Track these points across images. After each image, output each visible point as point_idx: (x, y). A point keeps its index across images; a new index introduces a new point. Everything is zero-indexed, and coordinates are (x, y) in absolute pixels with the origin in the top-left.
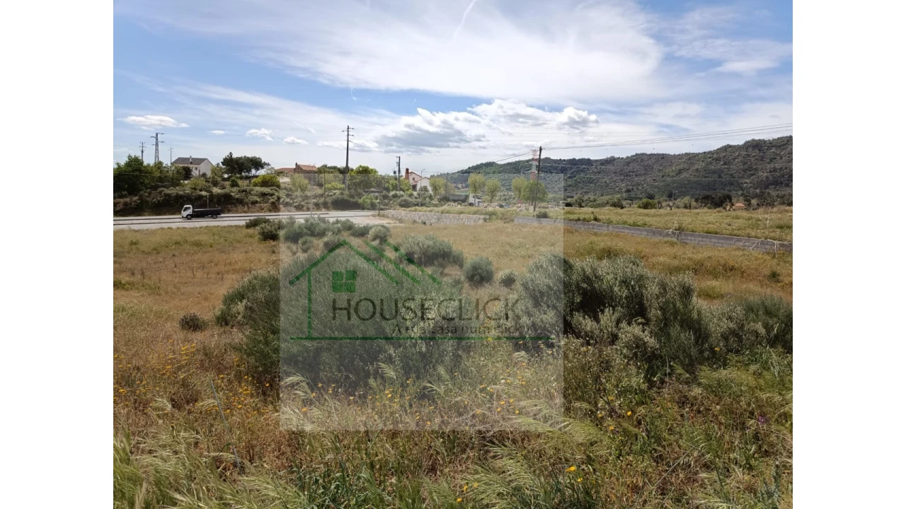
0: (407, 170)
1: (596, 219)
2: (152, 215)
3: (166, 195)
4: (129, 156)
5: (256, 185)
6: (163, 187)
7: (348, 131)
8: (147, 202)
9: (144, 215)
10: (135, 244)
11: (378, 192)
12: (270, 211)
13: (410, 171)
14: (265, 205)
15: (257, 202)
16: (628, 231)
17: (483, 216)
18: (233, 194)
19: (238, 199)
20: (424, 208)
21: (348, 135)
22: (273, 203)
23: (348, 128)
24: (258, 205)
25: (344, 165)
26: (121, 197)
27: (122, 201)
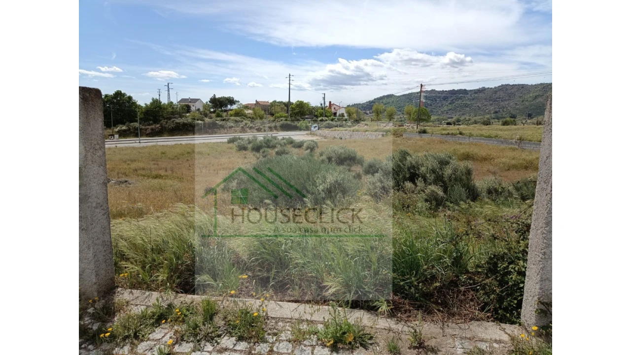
0: (330, 102)
1: (461, 134)
2: (169, 136)
3: (177, 123)
4: (153, 99)
5: (231, 115)
6: (174, 118)
7: (290, 78)
8: (165, 128)
9: (164, 136)
10: (164, 153)
11: (310, 118)
12: (241, 132)
13: (332, 103)
14: (237, 128)
15: (232, 127)
16: (484, 141)
17: (381, 133)
20: (341, 128)
21: (290, 80)
22: (242, 127)
23: (290, 75)
24: (234, 128)
25: (287, 100)
26: (149, 125)
27: (150, 127)
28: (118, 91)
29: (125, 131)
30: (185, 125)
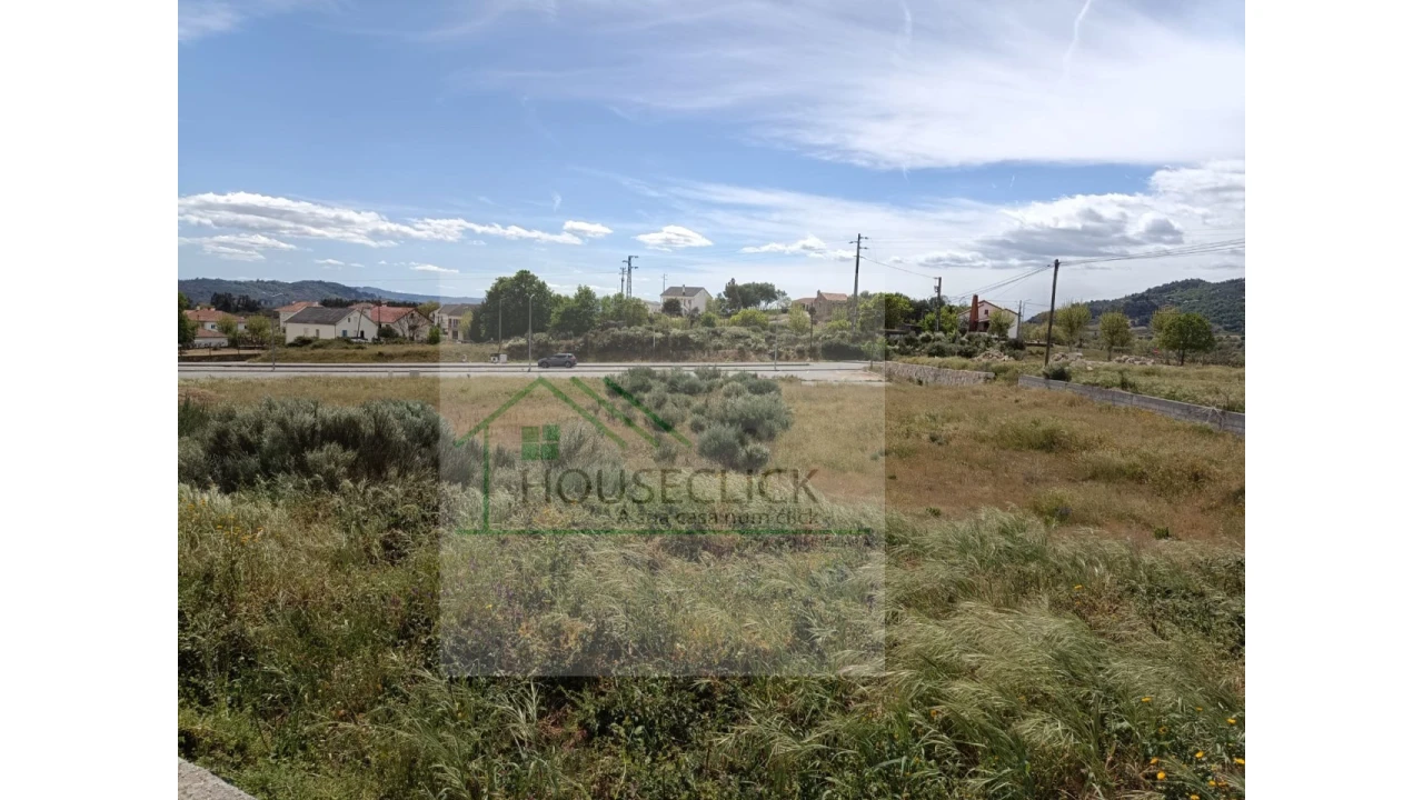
0: (976, 297)
1: (1124, 385)
2: (596, 361)
3: (613, 336)
4: (580, 289)
5: (734, 323)
6: (615, 326)
7: (859, 243)
8: (592, 345)
9: (587, 361)
11: (900, 334)
12: (735, 360)
13: (980, 299)
14: (731, 351)
15: (720, 347)
16: (1157, 407)
18: (691, 336)
19: (697, 343)
21: (859, 248)
22: (740, 349)
23: (859, 238)
24: (722, 351)
25: (850, 292)
26: (565, 338)
27: (565, 342)
28: (522, 272)
29: (521, 348)
30: (629, 339)
